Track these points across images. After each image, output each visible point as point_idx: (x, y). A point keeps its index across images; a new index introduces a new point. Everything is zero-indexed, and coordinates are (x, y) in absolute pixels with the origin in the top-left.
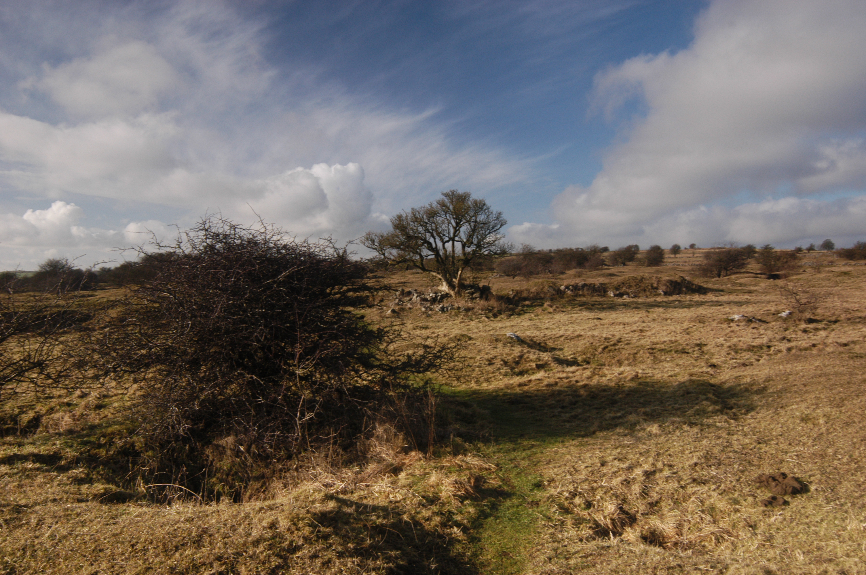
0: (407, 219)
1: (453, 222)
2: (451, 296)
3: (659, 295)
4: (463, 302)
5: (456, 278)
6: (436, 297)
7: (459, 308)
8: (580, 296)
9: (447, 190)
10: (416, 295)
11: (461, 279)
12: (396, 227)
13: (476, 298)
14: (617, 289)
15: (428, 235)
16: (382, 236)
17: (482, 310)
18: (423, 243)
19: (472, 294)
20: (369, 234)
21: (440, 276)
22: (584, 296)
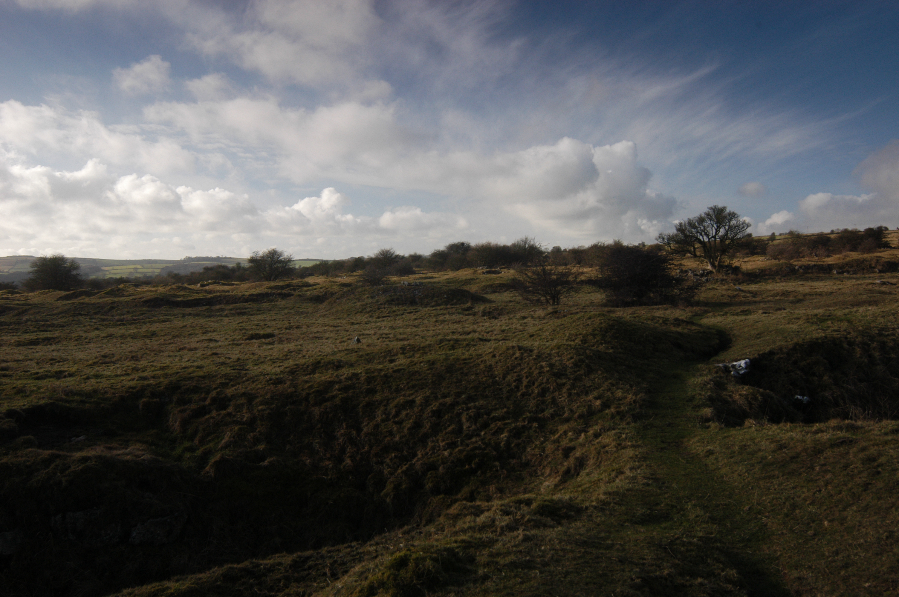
0: (685, 225)
1: (715, 226)
2: (713, 273)
3: (876, 272)
4: (721, 276)
5: (716, 261)
6: (704, 273)
7: (717, 279)
8: (809, 273)
9: (711, 205)
10: (690, 272)
11: (720, 262)
12: (678, 230)
13: (729, 274)
14: (840, 268)
15: (698, 234)
16: (669, 236)
17: (732, 280)
18: (695, 240)
19: (728, 271)
20: (661, 234)
21: (706, 260)
22: (812, 273)
